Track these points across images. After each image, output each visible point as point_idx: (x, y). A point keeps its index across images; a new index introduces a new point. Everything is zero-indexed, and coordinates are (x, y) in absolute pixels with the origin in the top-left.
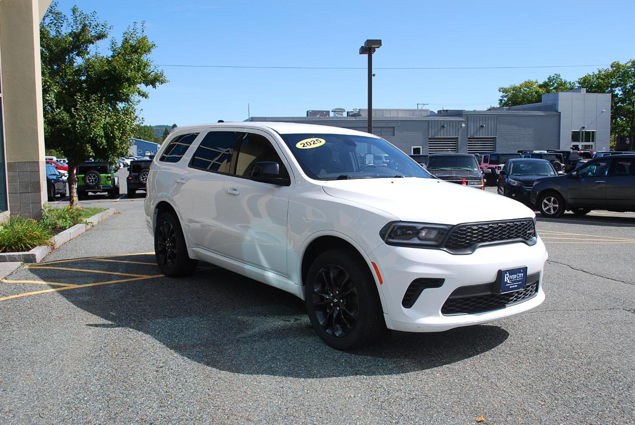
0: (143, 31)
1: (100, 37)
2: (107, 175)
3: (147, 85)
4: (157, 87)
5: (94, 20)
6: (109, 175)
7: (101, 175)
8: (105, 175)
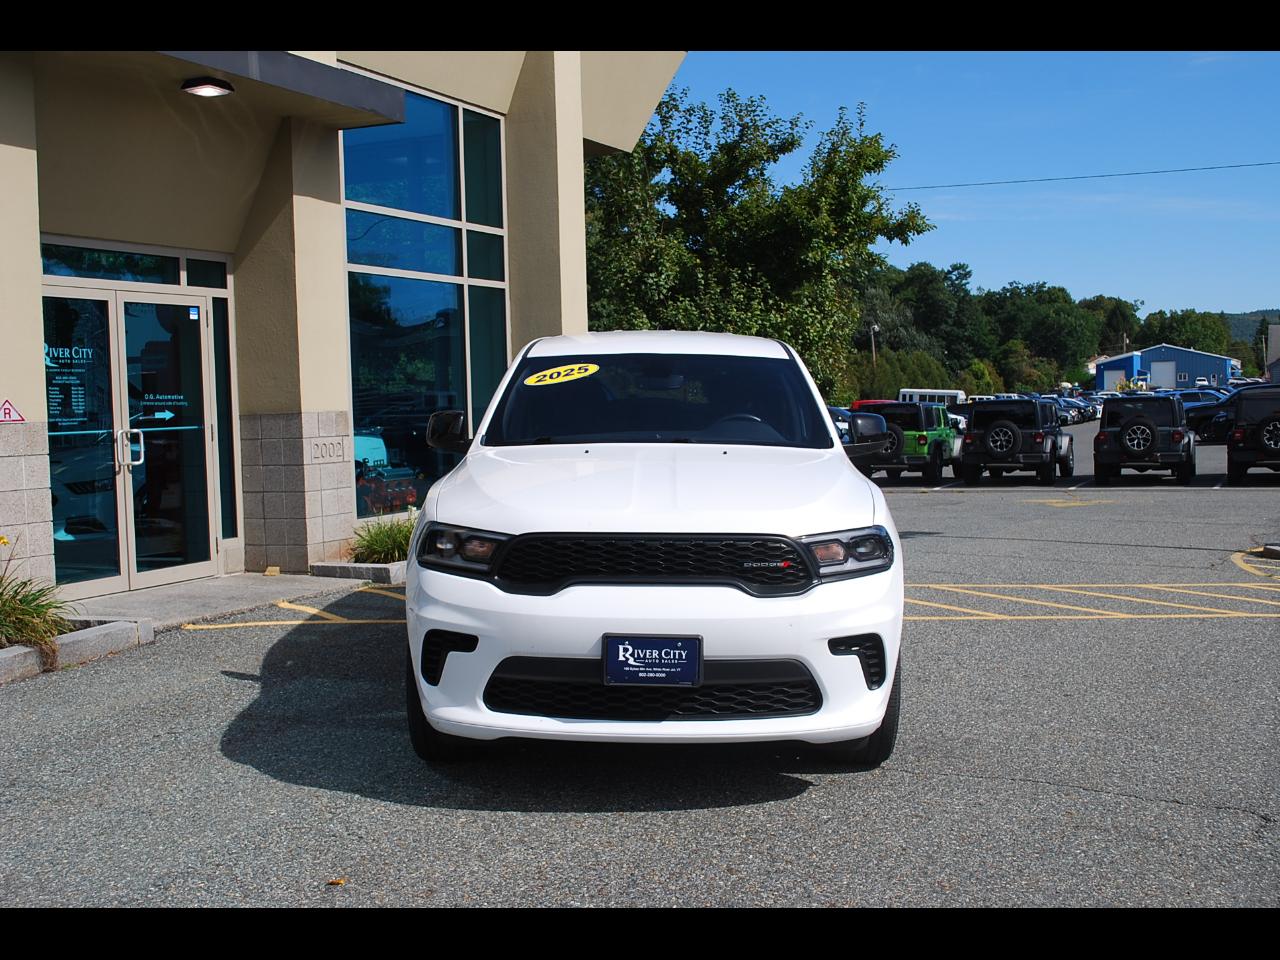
0: (862, 125)
1: (787, 146)
2: (917, 434)
3: (891, 239)
4: (910, 240)
5: (761, 114)
6: (925, 433)
7: (906, 433)
8: (914, 433)
